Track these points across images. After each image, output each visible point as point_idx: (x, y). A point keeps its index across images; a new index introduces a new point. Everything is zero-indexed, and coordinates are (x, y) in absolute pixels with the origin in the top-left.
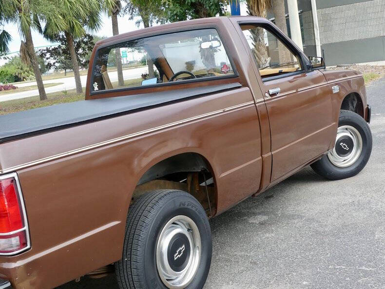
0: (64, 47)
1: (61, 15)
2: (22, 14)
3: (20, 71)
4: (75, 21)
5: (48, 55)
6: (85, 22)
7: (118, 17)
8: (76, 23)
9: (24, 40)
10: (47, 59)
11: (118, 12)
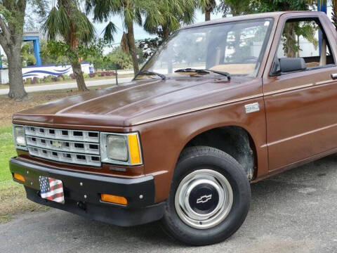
0: (160, 39)
1: (160, 11)
2: (127, 9)
3: (121, 60)
4: (171, 16)
5: (146, 46)
6: (181, 18)
7: (211, 14)
8: (172, 18)
9: (126, 32)
10: (145, 49)
11: (211, 10)
